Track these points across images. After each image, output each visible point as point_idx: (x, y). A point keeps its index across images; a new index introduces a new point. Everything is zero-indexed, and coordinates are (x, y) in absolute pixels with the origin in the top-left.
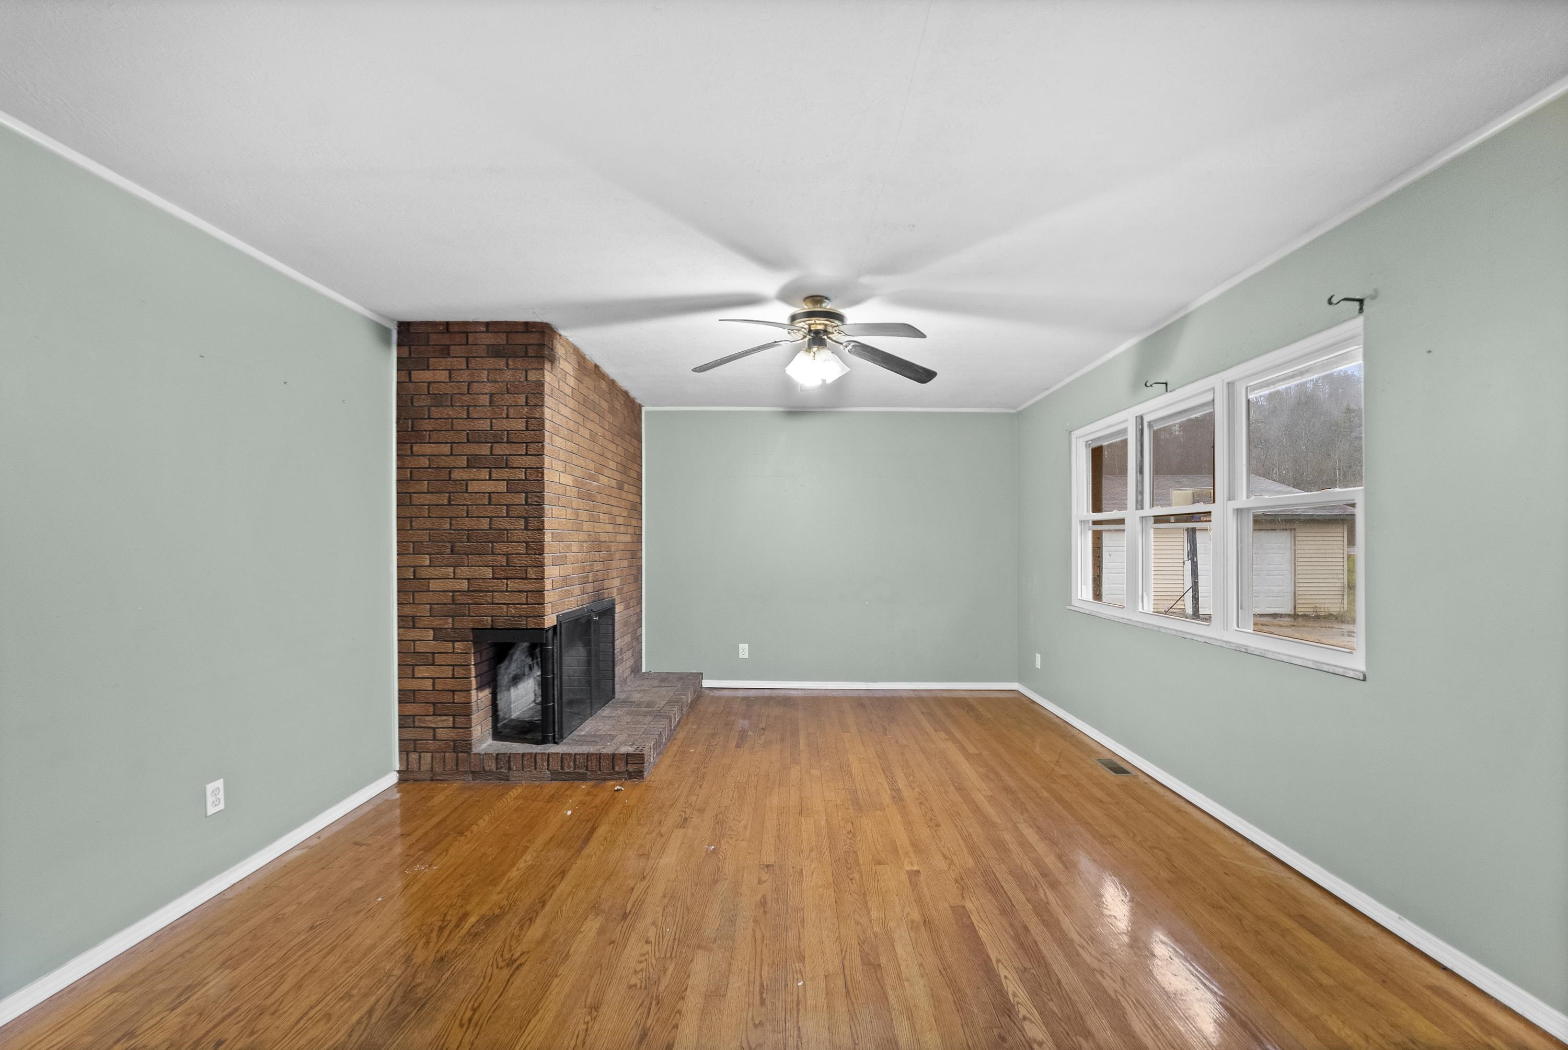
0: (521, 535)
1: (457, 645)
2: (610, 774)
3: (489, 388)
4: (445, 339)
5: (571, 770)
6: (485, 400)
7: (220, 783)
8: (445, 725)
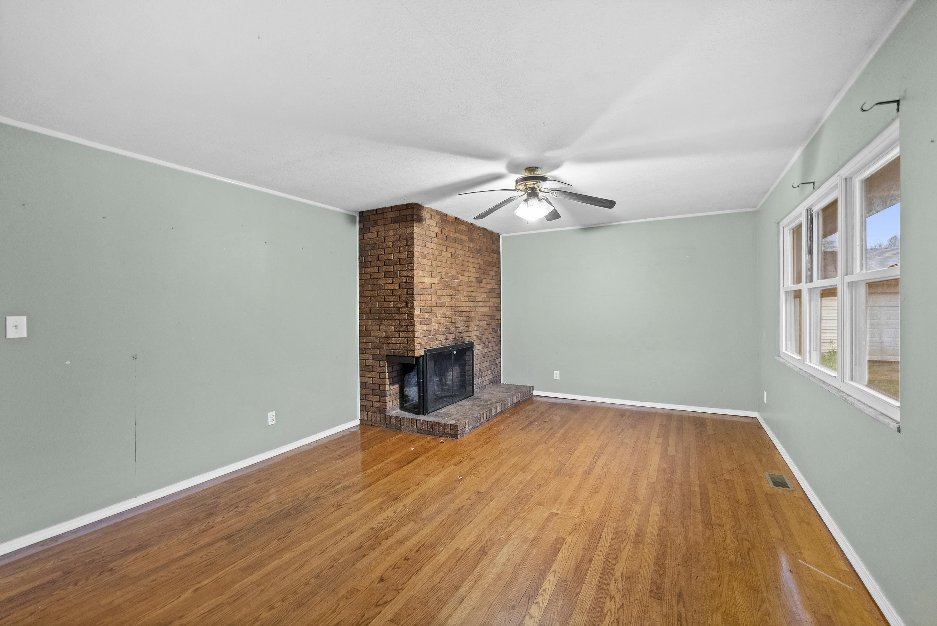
0: (405, 310)
1: (381, 362)
2: (443, 434)
3: (392, 239)
4: (375, 217)
5: (426, 429)
6: (391, 244)
7: (274, 413)
8: (376, 400)
